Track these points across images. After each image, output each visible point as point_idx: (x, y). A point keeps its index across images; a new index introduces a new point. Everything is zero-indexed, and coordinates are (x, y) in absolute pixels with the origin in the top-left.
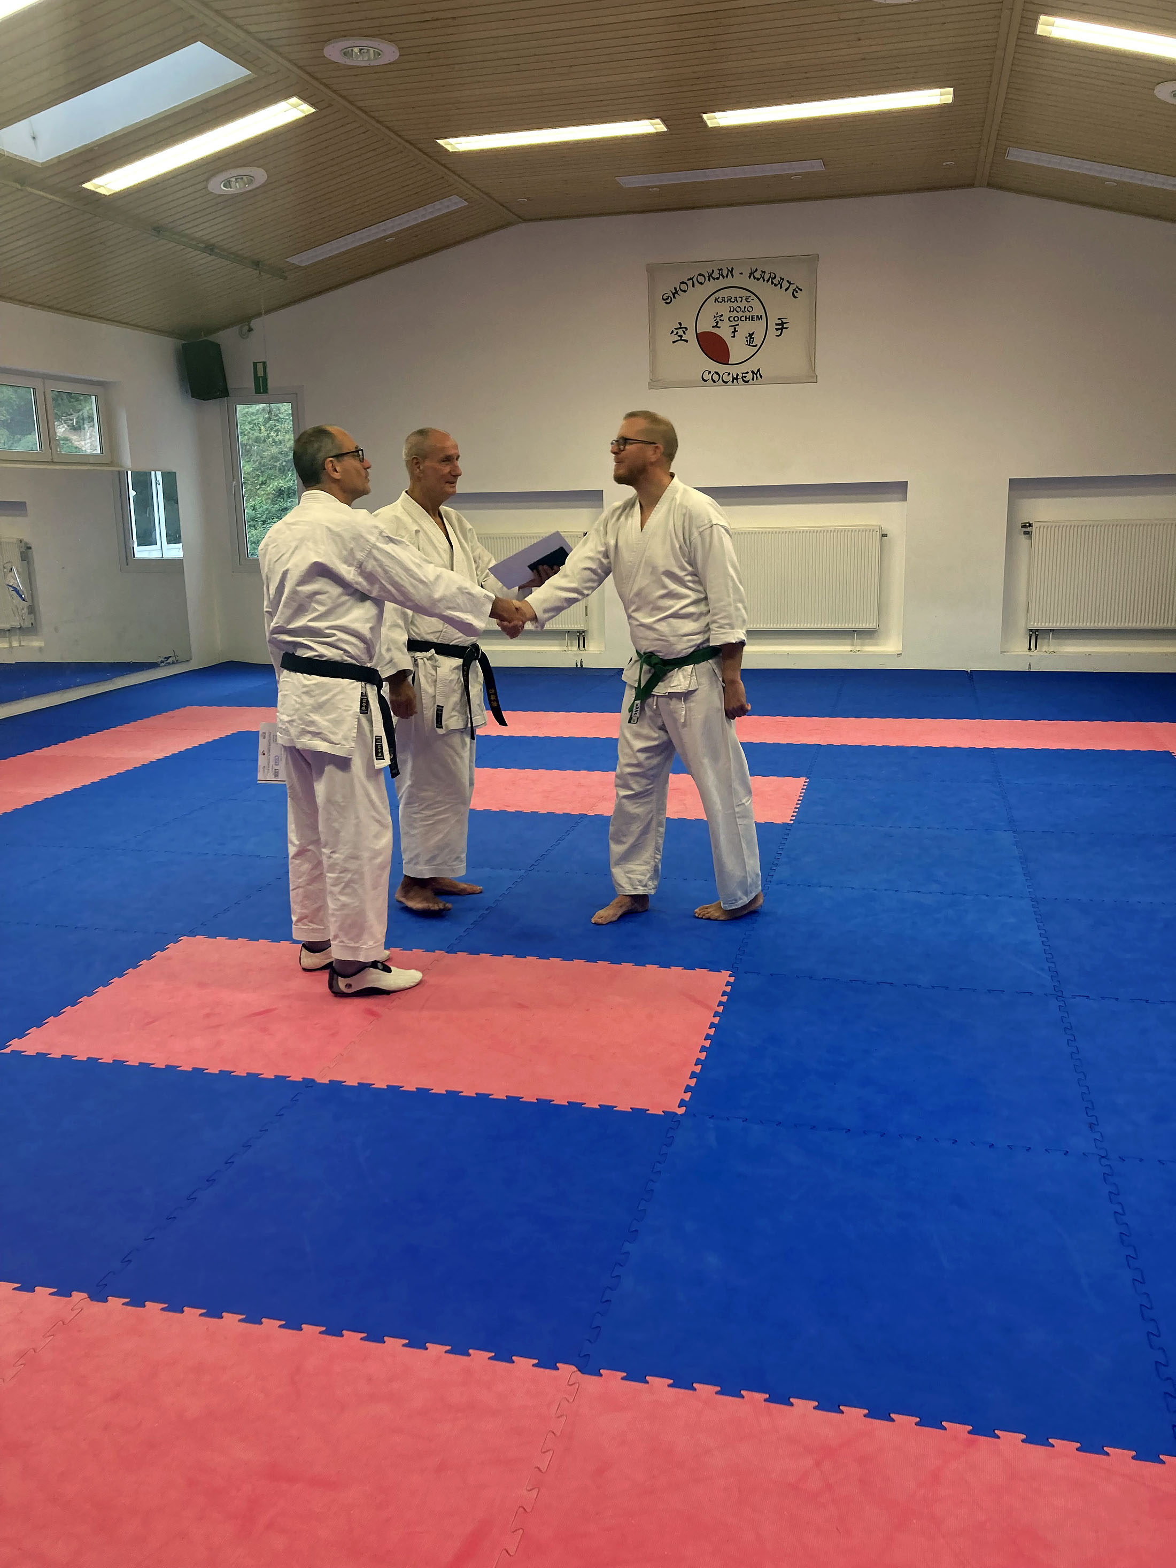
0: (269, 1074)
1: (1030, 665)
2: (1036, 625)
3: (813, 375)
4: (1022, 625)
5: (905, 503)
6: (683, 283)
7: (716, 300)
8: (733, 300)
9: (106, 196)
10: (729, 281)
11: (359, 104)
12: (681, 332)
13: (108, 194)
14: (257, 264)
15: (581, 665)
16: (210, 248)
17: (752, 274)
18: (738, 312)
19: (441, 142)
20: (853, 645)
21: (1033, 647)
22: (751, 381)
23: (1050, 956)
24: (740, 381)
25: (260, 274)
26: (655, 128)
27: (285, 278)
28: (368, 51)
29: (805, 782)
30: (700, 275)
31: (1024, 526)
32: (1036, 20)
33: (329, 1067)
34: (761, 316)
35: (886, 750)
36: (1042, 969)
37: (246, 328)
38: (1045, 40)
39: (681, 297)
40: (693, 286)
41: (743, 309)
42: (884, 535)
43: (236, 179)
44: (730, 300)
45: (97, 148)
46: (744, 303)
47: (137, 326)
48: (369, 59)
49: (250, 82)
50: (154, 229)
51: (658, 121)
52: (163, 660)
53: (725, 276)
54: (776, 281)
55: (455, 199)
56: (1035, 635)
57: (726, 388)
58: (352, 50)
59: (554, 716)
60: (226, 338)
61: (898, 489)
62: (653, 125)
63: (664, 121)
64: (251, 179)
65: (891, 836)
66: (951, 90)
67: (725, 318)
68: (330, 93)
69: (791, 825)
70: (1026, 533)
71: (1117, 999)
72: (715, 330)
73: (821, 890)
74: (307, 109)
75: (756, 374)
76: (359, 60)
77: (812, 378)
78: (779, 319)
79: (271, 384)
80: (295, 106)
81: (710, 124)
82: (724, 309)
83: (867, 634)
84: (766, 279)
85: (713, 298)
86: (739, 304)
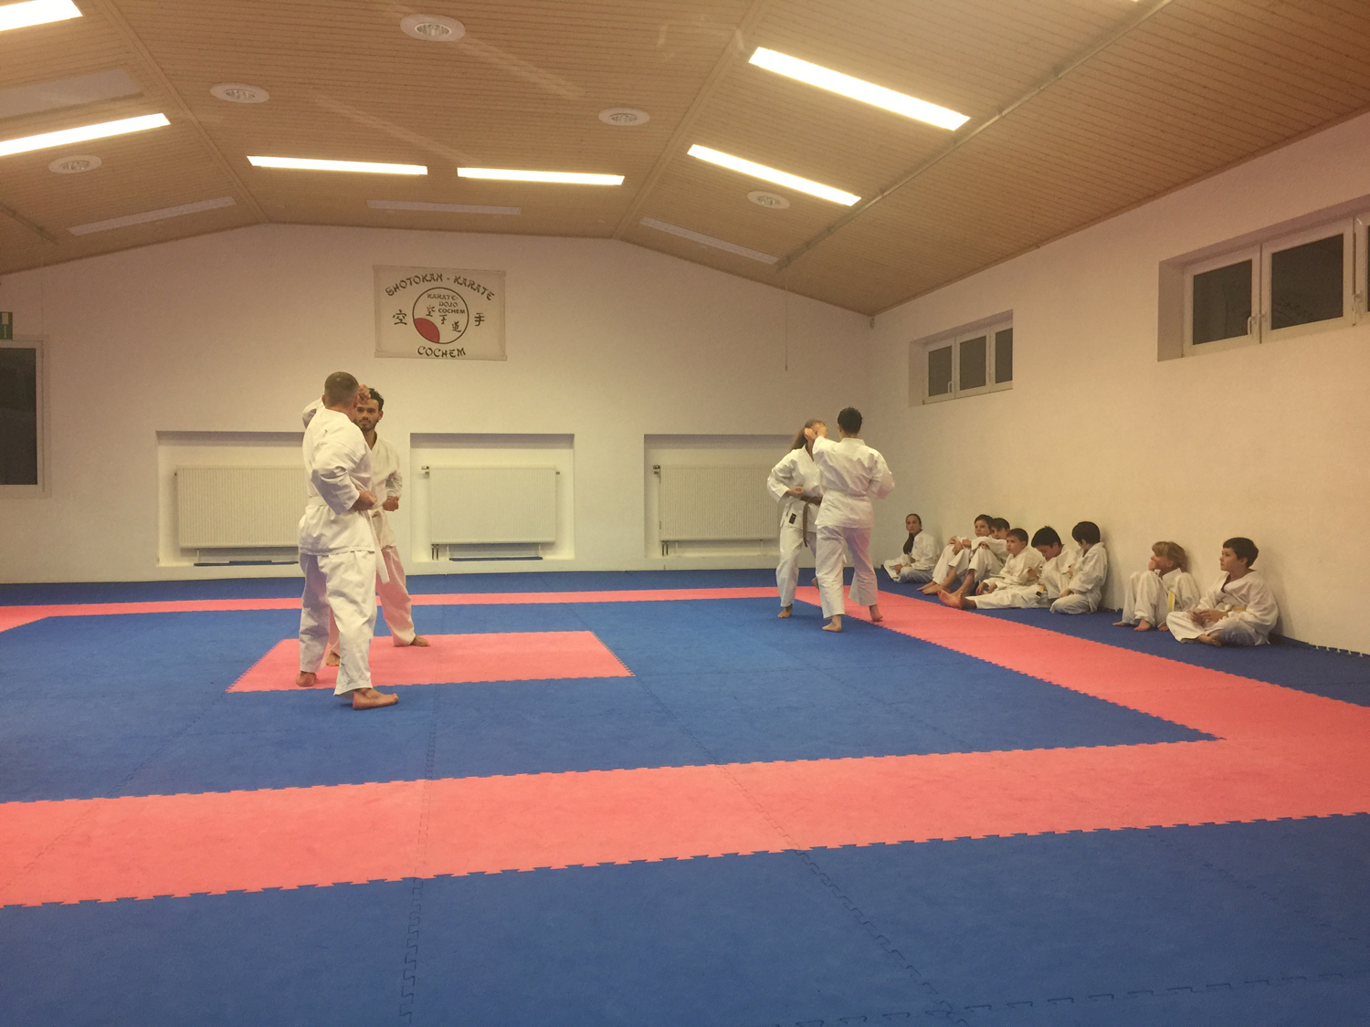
1: (665, 565)
2: (666, 538)
3: (504, 355)
4: (657, 538)
5: (572, 450)
6: (403, 281)
7: (429, 296)
8: (442, 297)
10: (439, 284)
12: (401, 317)
14: (41, 229)
16: (13, 213)
17: (456, 280)
18: (446, 306)
19: (249, 157)
21: (665, 552)
22: (457, 356)
24: (448, 355)
25: (37, 238)
26: (421, 172)
27: (55, 244)
28: (245, 94)
30: (417, 277)
31: (656, 468)
32: (690, 147)
34: (464, 310)
38: (693, 159)
39: (401, 291)
40: (411, 284)
41: (449, 304)
42: (558, 473)
43: (75, 163)
44: (440, 297)
46: (450, 301)
48: (242, 99)
51: (424, 167)
53: (436, 279)
54: (475, 287)
55: (228, 199)
56: (666, 545)
57: (437, 361)
61: (568, 440)
62: (420, 170)
63: (429, 169)
64: (87, 164)
66: (624, 177)
67: (436, 309)
68: (189, 115)
70: (656, 473)
72: (428, 318)
74: (166, 122)
75: (461, 352)
76: (235, 98)
77: (503, 357)
78: (477, 313)
79: (15, 332)
80: (158, 120)
81: (460, 174)
82: (435, 303)
83: (548, 545)
84: (468, 283)
85: (426, 295)
86: (447, 300)
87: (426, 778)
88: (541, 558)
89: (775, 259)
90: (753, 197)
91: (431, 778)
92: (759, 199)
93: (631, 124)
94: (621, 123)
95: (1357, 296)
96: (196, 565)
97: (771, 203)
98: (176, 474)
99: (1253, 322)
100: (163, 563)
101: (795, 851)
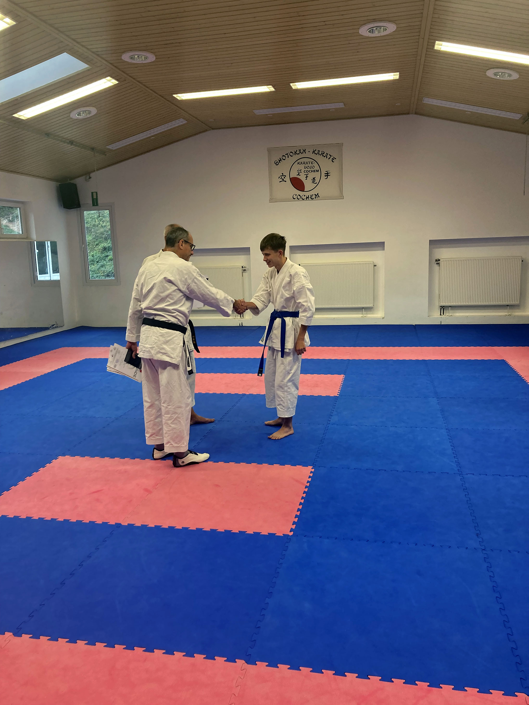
0: (99, 521)
1: (441, 322)
2: (443, 304)
3: (341, 195)
4: (437, 304)
5: (384, 251)
6: (283, 156)
7: (298, 163)
8: (305, 163)
9: (24, 120)
10: (304, 155)
11: (138, 79)
12: (283, 177)
13: (24, 119)
14: (93, 149)
15: (242, 325)
16: (71, 143)
17: (314, 152)
18: (308, 168)
19: (175, 96)
20: (362, 314)
21: (442, 314)
22: (314, 198)
23: (455, 455)
24: (310, 198)
25: (94, 153)
26: (270, 90)
27: (106, 155)
28: (142, 57)
29: (343, 377)
30: (291, 152)
31: (436, 261)
32: (434, 43)
33: (128, 518)
34: (318, 170)
35: (379, 362)
36: (452, 462)
37: (88, 177)
38: (439, 52)
39: (283, 162)
40: (288, 157)
41: (310, 167)
42: (375, 266)
43: (83, 112)
45: (19, 99)
46: (310, 165)
47: (38, 177)
48: (142, 60)
49: (88, 70)
50: (46, 134)
51: (271, 86)
52: (51, 326)
53: (302, 152)
54: (324, 155)
55: (182, 120)
56: (443, 309)
57: (303, 202)
58: (134, 57)
59: (230, 348)
60: (79, 182)
61: (381, 245)
62: (268, 88)
63: (274, 87)
64: (90, 112)
65: (382, 401)
66: (398, 73)
67: (302, 171)
68: (125, 75)
69: (338, 397)
70: (438, 264)
71: (486, 475)
73: (352, 427)
74: (115, 82)
75: (317, 195)
76: (137, 61)
77: (341, 197)
78: (326, 171)
79: (99, 202)
80: (109, 81)
81: (294, 87)
84: (320, 154)
85: (297, 162)
86: (308, 165)
89: (519, 116)
90: (490, 73)
92: (496, 74)
93: (384, 33)
94: (376, 34)
97: (505, 76)
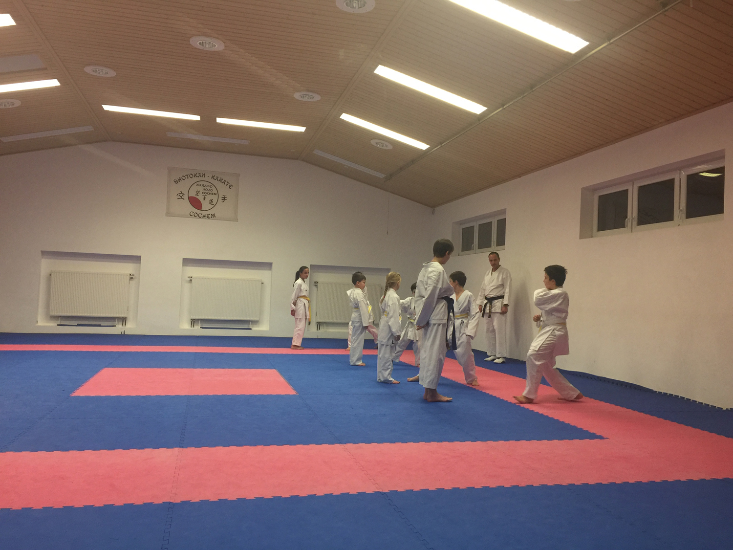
1: (318, 336)
2: (321, 320)
3: (236, 218)
4: (315, 321)
5: (271, 271)
6: (183, 176)
7: (197, 185)
10: (203, 178)
12: (181, 195)
15: (124, 333)
17: (213, 177)
18: (206, 191)
19: (103, 105)
21: (318, 329)
22: (211, 218)
24: (206, 217)
26: (196, 119)
28: (103, 72)
30: (191, 174)
31: (315, 283)
32: (341, 114)
34: (216, 193)
38: (343, 121)
39: (182, 182)
40: (188, 178)
41: (208, 190)
42: (262, 283)
43: (6, 103)
44: (203, 185)
46: (209, 188)
48: (101, 74)
51: (199, 116)
53: (202, 176)
54: (222, 181)
55: (90, 127)
56: (319, 324)
57: (200, 219)
61: (268, 266)
62: (196, 117)
63: (201, 117)
64: (13, 104)
66: (306, 128)
67: (201, 192)
68: (71, 81)
70: (315, 285)
72: (196, 196)
74: (58, 84)
75: (213, 215)
76: (97, 74)
77: (236, 220)
78: (223, 196)
80: (54, 83)
81: (218, 121)
82: (201, 189)
83: (255, 322)
84: (219, 179)
85: (196, 184)
86: (207, 188)
87: (180, 447)
88: (251, 329)
89: (384, 176)
90: (373, 142)
91: (183, 447)
92: (377, 143)
93: (311, 100)
94: (306, 99)
95: (681, 211)
96: (58, 325)
97: (383, 146)
98: (50, 275)
99: (628, 221)
100: (40, 324)
101: (381, 492)
